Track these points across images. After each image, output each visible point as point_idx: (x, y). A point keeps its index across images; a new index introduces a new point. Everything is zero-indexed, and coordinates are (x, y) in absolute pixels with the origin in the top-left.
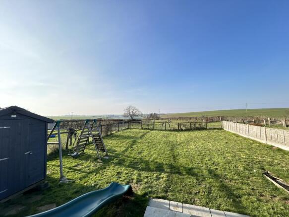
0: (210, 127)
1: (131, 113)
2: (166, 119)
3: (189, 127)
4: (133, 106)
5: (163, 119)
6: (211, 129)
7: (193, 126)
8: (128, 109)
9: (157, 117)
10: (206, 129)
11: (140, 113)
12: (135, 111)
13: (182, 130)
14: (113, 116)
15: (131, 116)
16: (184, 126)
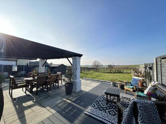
0: (125, 72)
1: (96, 64)
2: (116, 68)
3: (115, 72)
4: (97, 61)
5: (115, 68)
6: (125, 73)
7: (117, 71)
8: (95, 62)
9: (112, 67)
10: (123, 73)
11: (101, 65)
12: (98, 63)
13: (111, 73)
14: (88, 66)
15: (96, 66)
16: (113, 71)
